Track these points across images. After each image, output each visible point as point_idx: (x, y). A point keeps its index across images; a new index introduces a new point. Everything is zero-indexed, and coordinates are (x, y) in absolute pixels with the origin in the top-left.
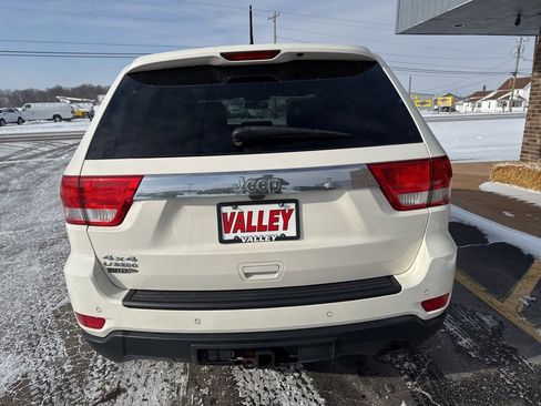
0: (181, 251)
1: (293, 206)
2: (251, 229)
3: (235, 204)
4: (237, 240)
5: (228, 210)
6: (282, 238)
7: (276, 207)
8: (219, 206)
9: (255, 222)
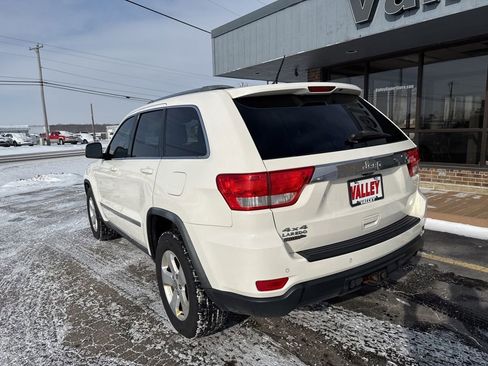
0: (333, 216)
1: (379, 178)
2: (363, 195)
3: (355, 180)
4: (359, 204)
5: (352, 184)
6: (377, 199)
7: (372, 180)
8: (349, 182)
9: (365, 192)
